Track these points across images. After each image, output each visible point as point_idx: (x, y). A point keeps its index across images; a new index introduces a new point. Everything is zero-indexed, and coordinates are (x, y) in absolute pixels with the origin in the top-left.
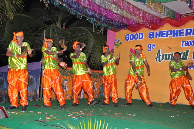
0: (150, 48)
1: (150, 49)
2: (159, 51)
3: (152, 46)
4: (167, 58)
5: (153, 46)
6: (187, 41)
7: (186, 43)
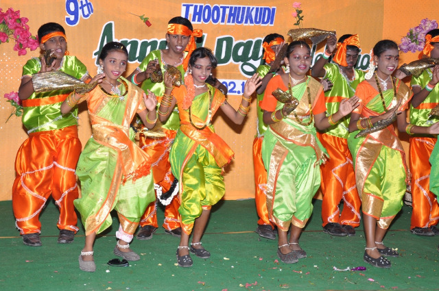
0: (75, 13)
1: (72, 18)
2: (109, 26)
3: (82, 7)
4: (137, 55)
5: (85, 8)
6: (199, 5)
7: (198, 11)
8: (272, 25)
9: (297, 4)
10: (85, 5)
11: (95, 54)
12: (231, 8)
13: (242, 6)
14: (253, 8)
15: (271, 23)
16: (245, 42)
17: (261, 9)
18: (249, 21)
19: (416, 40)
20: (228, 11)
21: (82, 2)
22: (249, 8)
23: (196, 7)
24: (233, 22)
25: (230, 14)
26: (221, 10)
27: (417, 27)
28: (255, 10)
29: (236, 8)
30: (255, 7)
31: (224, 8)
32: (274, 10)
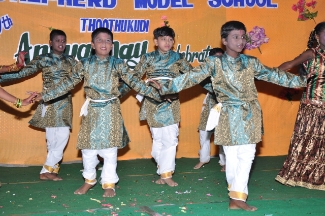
3: (4, 22)
6: (92, 19)
7: (92, 23)
8: (147, 33)
9: (165, 17)
10: (6, 20)
11: (16, 56)
12: (117, 21)
13: (124, 20)
14: (133, 21)
15: (147, 31)
16: (128, 45)
17: (139, 21)
18: (130, 30)
19: (250, 41)
20: (114, 23)
21: (3, 18)
22: (130, 21)
23: (91, 20)
24: (119, 30)
25: (116, 25)
26: (109, 22)
27: (250, 32)
28: (134, 22)
29: (120, 21)
30: (134, 20)
31: (112, 21)
32: (148, 21)
